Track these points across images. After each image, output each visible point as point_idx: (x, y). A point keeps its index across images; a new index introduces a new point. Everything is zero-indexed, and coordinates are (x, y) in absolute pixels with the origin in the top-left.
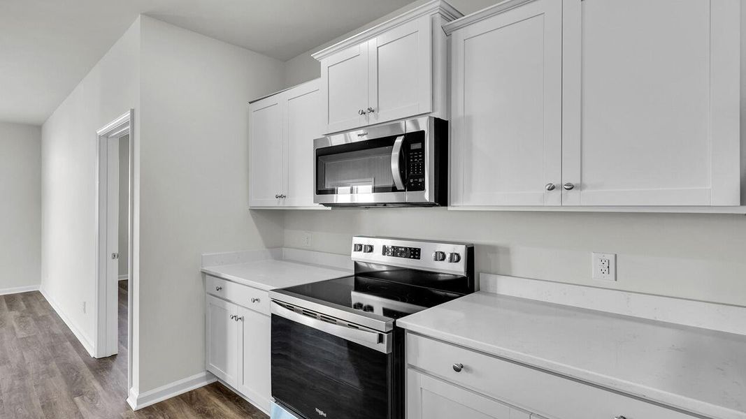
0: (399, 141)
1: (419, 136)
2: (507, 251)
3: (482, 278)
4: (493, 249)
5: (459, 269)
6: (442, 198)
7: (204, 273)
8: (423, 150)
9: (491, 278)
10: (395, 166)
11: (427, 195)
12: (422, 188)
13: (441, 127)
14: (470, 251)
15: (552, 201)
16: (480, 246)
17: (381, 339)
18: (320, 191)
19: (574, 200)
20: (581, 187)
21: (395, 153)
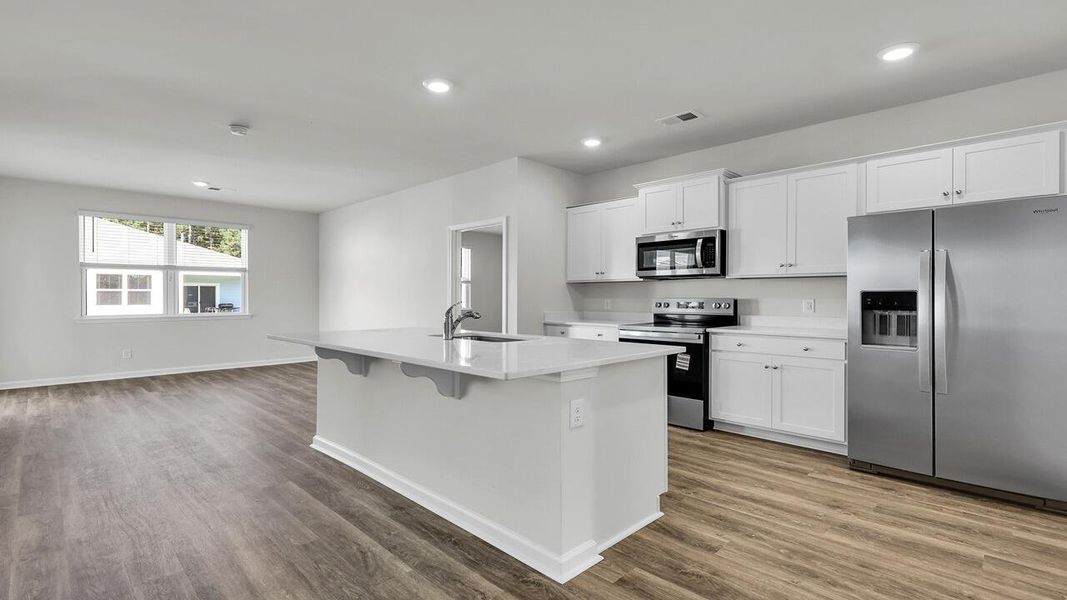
0: (700, 241)
1: (712, 240)
2: (757, 302)
3: (742, 318)
4: (748, 301)
5: (730, 312)
6: (723, 272)
7: (545, 324)
8: (714, 246)
9: (747, 317)
10: (698, 254)
11: (717, 270)
12: (714, 266)
13: (723, 234)
14: (736, 302)
15: (783, 272)
16: (741, 300)
17: (699, 338)
18: (640, 268)
19: (792, 272)
20: (796, 265)
21: (699, 248)
